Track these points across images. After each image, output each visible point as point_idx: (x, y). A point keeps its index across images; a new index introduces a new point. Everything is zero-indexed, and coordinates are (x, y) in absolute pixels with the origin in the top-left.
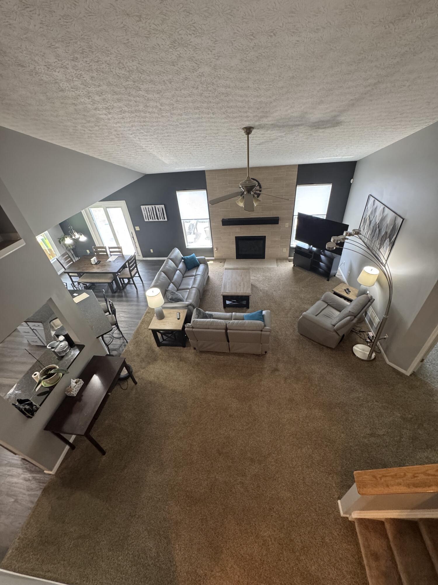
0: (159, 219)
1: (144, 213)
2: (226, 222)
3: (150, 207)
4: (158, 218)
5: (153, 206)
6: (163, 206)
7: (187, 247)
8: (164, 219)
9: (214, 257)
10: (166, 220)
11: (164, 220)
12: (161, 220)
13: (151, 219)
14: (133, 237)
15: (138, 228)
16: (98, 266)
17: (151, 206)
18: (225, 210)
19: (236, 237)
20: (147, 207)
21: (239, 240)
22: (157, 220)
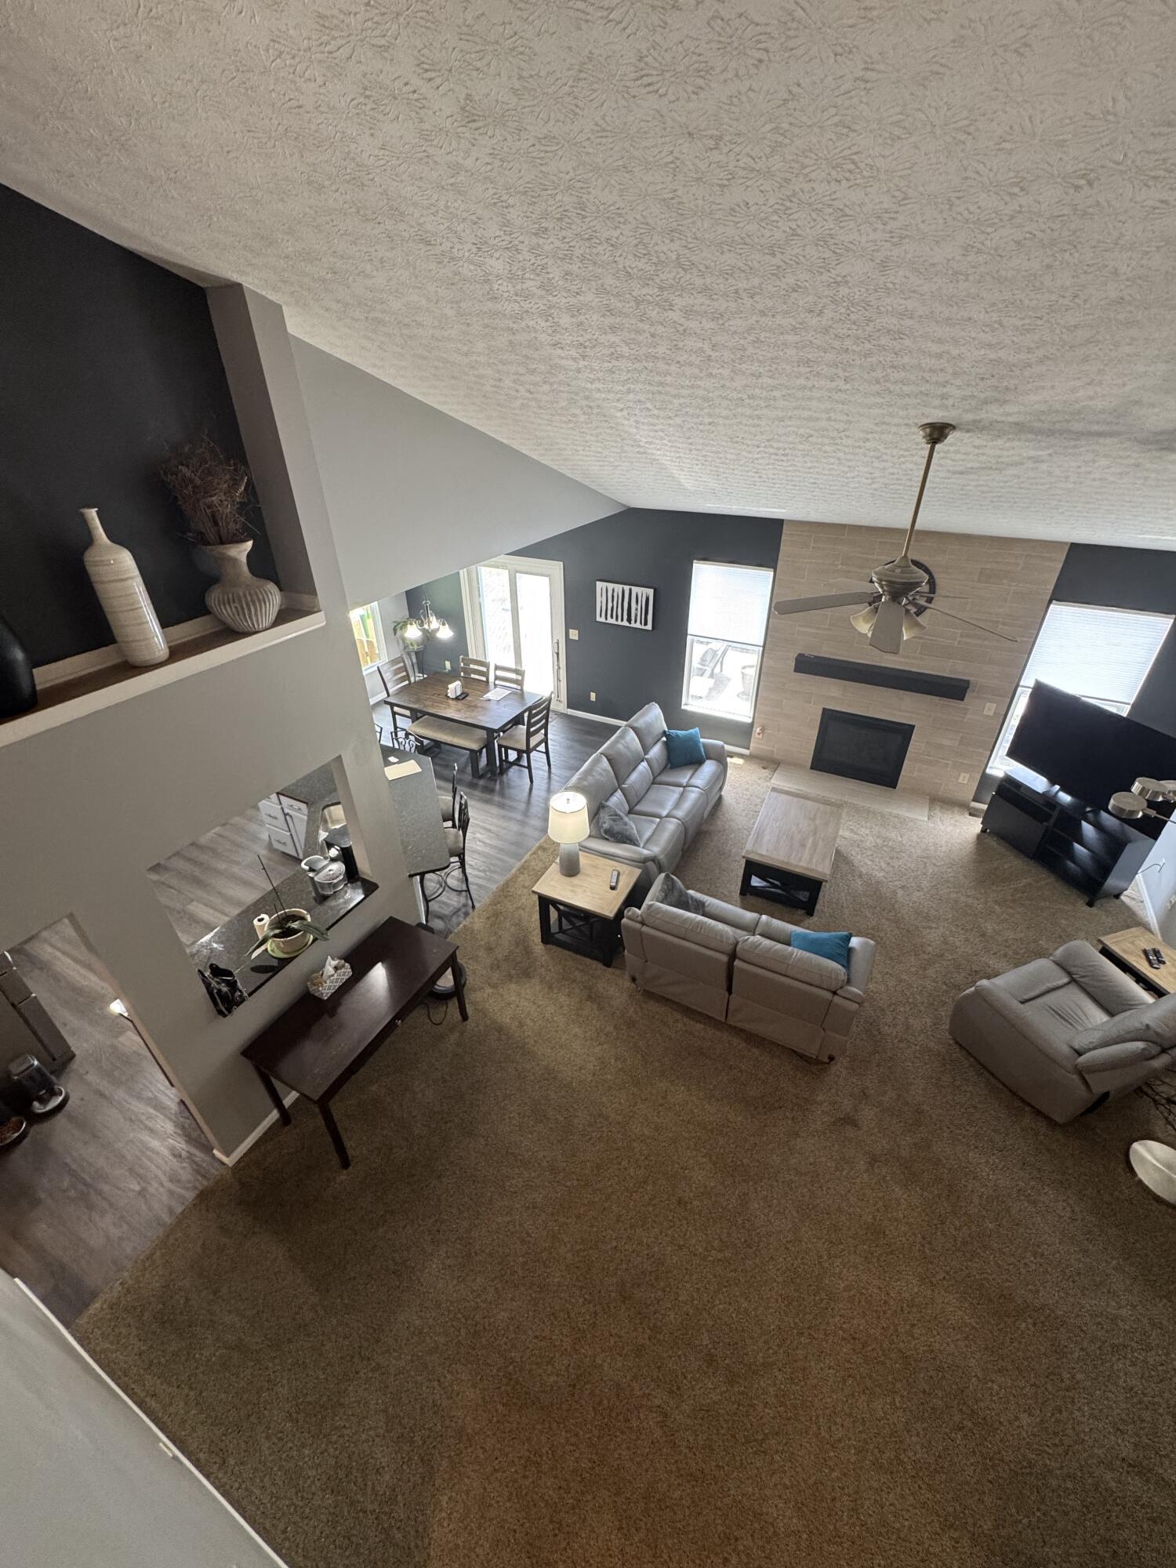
0: (633, 622)
1: (600, 600)
2: (807, 665)
3: (618, 588)
4: (629, 620)
5: (627, 588)
6: (651, 592)
7: (683, 707)
8: (646, 624)
9: (748, 749)
10: (649, 627)
11: (643, 627)
12: (638, 625)
13: (612, 617)
14: (558, 654)
15: (574, 635)
16: (460, 704)
17: (621, 586)
18: (813, 631)
19: (824, 710)
20: (611, 586)
21: (831, 719)
22: (625, 623)
